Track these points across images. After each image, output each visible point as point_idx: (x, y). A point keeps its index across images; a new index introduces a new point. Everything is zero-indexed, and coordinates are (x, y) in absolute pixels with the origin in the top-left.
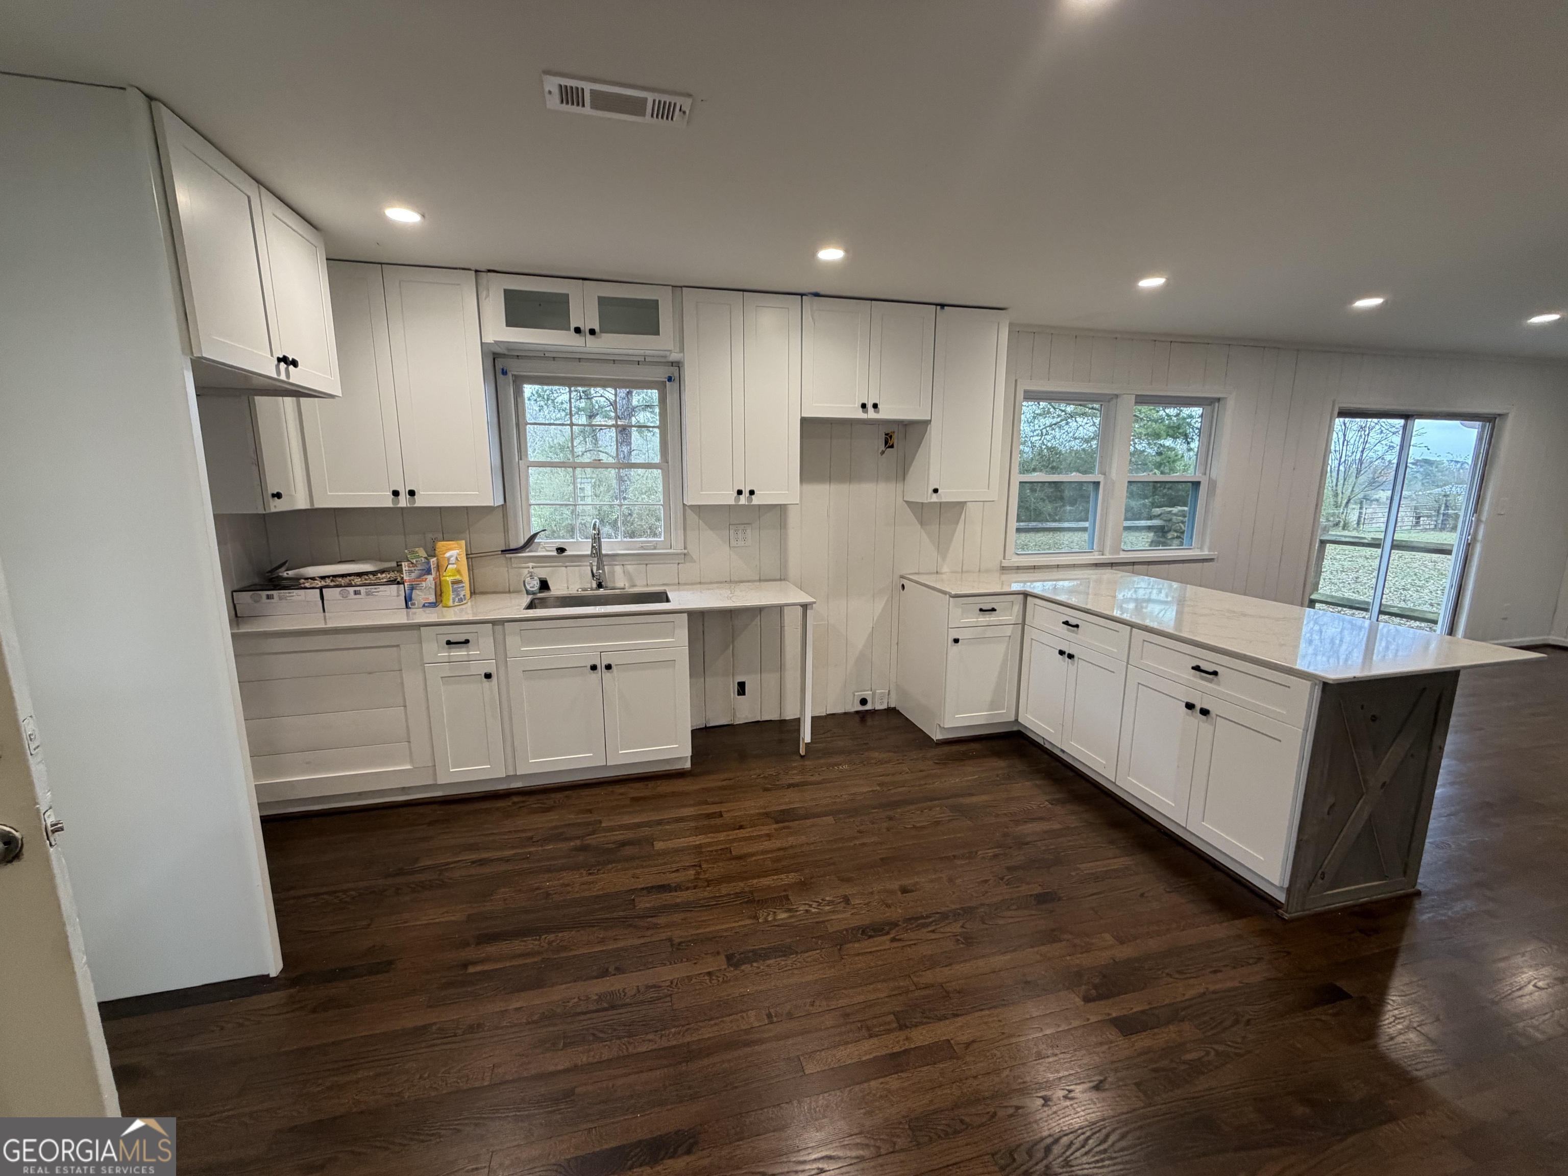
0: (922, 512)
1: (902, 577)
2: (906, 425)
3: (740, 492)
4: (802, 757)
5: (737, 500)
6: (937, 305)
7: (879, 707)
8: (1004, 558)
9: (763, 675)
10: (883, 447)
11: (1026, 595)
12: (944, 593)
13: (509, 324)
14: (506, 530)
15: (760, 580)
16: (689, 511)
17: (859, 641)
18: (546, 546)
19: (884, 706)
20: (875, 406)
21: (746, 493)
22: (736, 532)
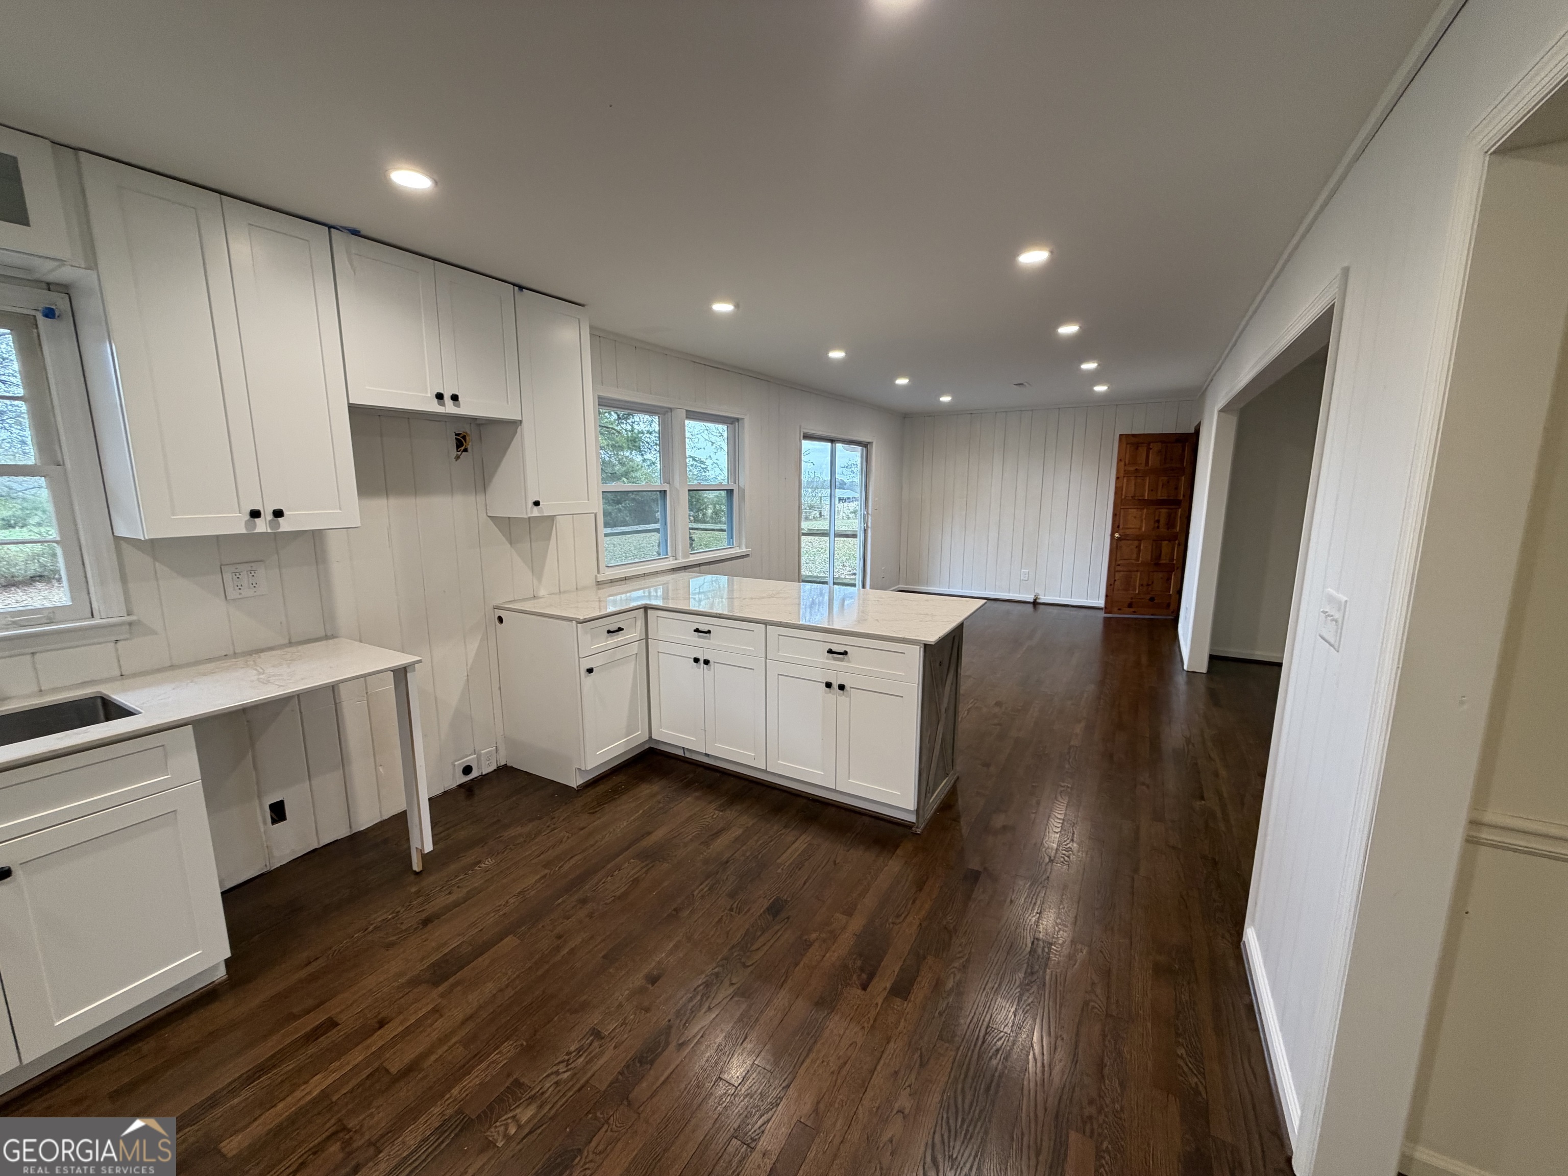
0: (512, 528)
1: (497, 608)
2: (487, 424)
3: (255, 514)
4: (416, 873)
5: (251, 526)
6: (514, 285)
7: (488, 771)
8: (598, 572)
9: (314, 780)
10: (454, 452)
11: (646, 608)
12: (570, 620)
16: (128, 549)
17: (452, 696)
19: (493, 767)
20: (455, 398)
21: (268, 515)
22: (237, 575)
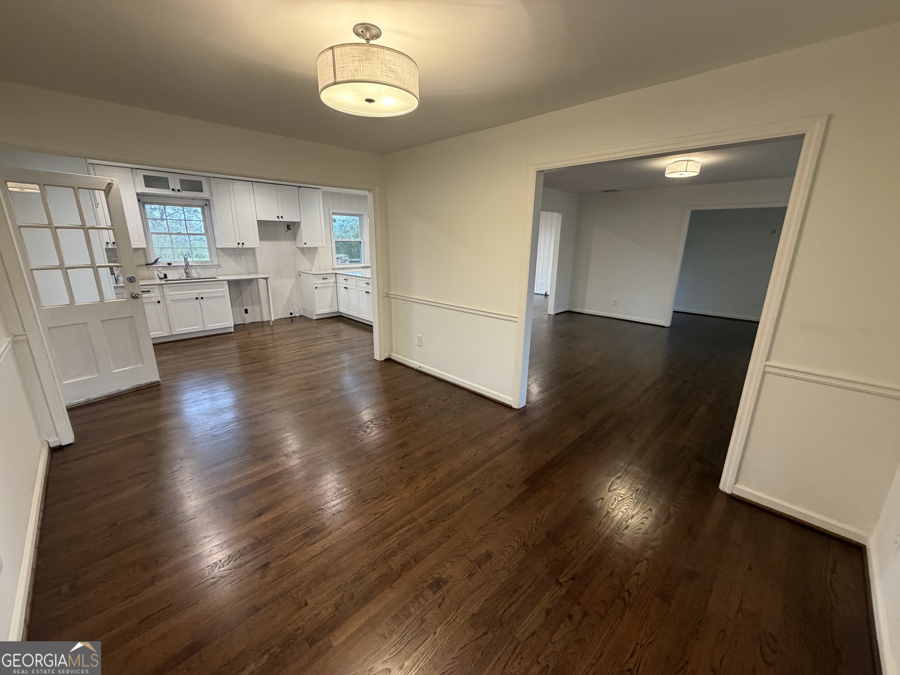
0: (302, 250)
1: (299, 272)
2: (294, 223)
3: (239, 244)
4: (272, 326)
5: (238, 246)
6: (298, 186)
7: (297, 315)
8: (333, 265)
9: (254, 307)
10: (287, 229)
11: (336, 274)
12: (311, 274)
13: (146, 186)
14: (146, 257)
15: (248, 274)
16: (218, 250)
17: (287, 294)
18: (163, 262)
19: (299, 315)
20: (282, 217)
21: (241, 244)
22: (237, 257)
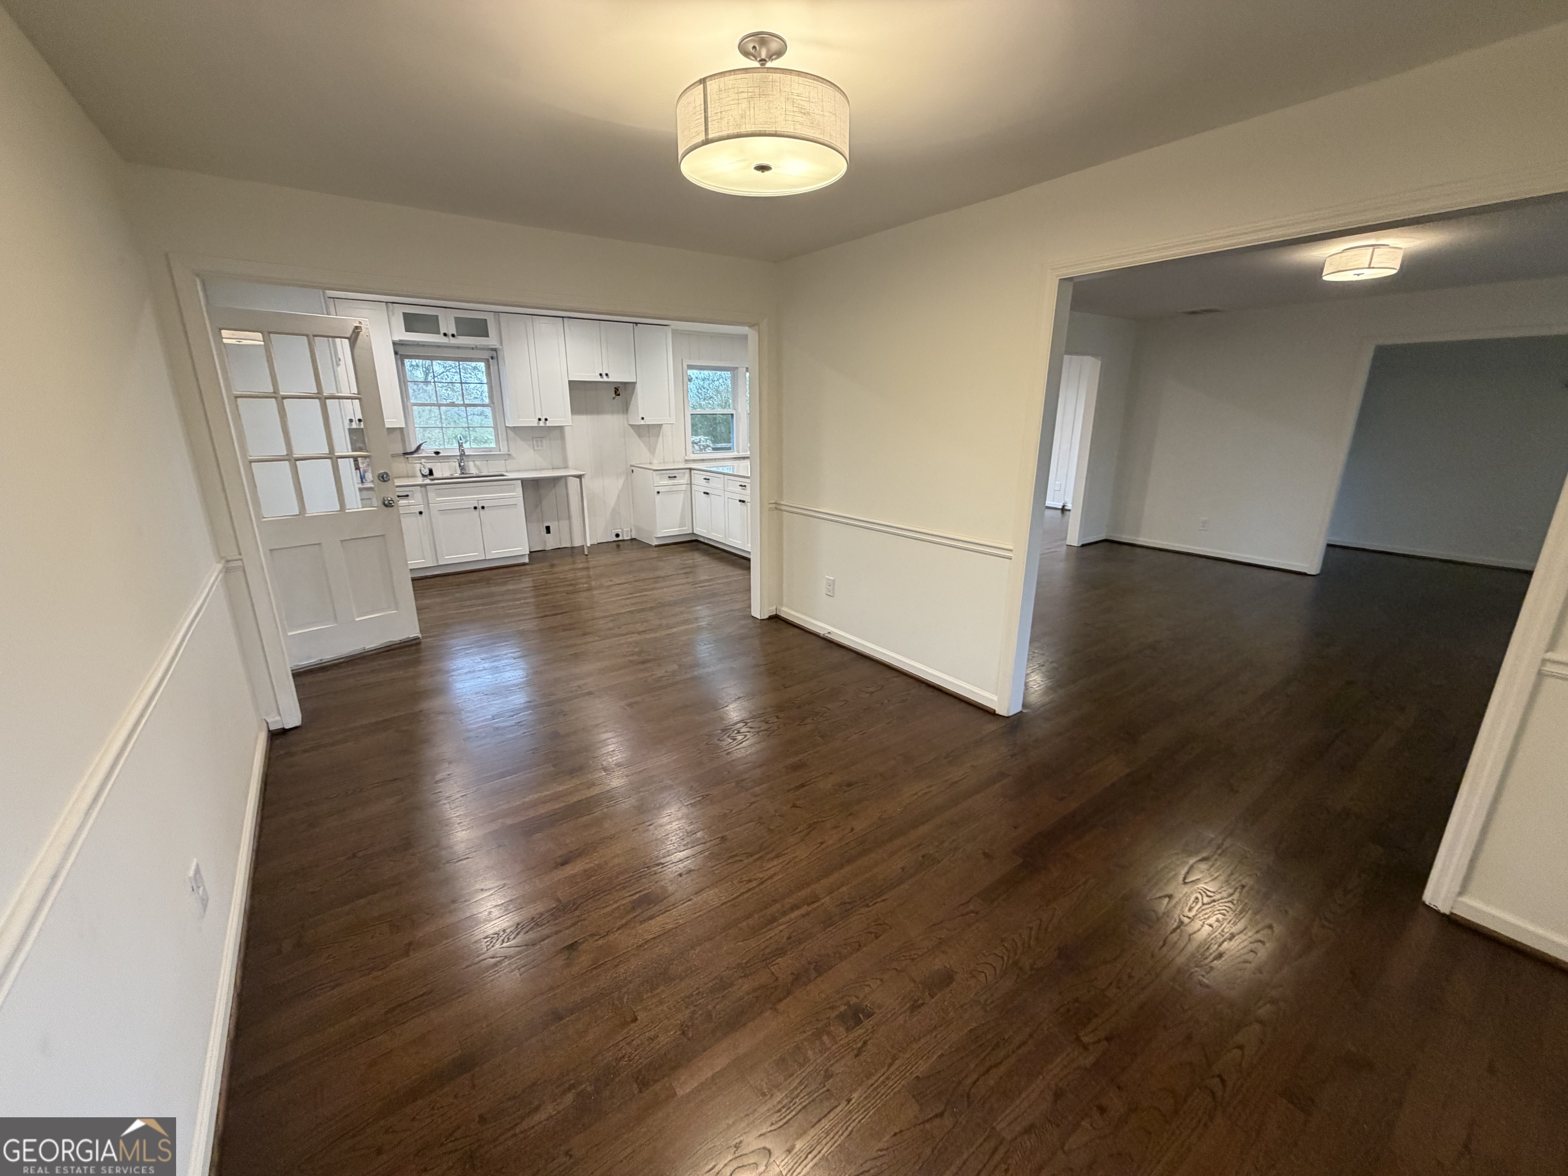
0: (637, 428)
1: (632, 466)
2: (625, 384)
3: (540, 419)
4: (586, 555)
5: (538, 423)
6: (634, 323)
7: (626, 538)
8: (686, 455)
9: (560, 522)
10: (614, 395)
11: (691, 469)
12: (650, 469)
13: (407, 330)
14: (403, 441)
15: (553, 469)
16: (509, 431)
17: (612, 502)
18: (428, 450)
19: (629, 538)
20: (607, 375)
21: (543, 420)
22: (537, 441)
